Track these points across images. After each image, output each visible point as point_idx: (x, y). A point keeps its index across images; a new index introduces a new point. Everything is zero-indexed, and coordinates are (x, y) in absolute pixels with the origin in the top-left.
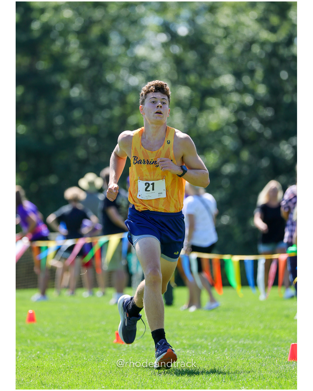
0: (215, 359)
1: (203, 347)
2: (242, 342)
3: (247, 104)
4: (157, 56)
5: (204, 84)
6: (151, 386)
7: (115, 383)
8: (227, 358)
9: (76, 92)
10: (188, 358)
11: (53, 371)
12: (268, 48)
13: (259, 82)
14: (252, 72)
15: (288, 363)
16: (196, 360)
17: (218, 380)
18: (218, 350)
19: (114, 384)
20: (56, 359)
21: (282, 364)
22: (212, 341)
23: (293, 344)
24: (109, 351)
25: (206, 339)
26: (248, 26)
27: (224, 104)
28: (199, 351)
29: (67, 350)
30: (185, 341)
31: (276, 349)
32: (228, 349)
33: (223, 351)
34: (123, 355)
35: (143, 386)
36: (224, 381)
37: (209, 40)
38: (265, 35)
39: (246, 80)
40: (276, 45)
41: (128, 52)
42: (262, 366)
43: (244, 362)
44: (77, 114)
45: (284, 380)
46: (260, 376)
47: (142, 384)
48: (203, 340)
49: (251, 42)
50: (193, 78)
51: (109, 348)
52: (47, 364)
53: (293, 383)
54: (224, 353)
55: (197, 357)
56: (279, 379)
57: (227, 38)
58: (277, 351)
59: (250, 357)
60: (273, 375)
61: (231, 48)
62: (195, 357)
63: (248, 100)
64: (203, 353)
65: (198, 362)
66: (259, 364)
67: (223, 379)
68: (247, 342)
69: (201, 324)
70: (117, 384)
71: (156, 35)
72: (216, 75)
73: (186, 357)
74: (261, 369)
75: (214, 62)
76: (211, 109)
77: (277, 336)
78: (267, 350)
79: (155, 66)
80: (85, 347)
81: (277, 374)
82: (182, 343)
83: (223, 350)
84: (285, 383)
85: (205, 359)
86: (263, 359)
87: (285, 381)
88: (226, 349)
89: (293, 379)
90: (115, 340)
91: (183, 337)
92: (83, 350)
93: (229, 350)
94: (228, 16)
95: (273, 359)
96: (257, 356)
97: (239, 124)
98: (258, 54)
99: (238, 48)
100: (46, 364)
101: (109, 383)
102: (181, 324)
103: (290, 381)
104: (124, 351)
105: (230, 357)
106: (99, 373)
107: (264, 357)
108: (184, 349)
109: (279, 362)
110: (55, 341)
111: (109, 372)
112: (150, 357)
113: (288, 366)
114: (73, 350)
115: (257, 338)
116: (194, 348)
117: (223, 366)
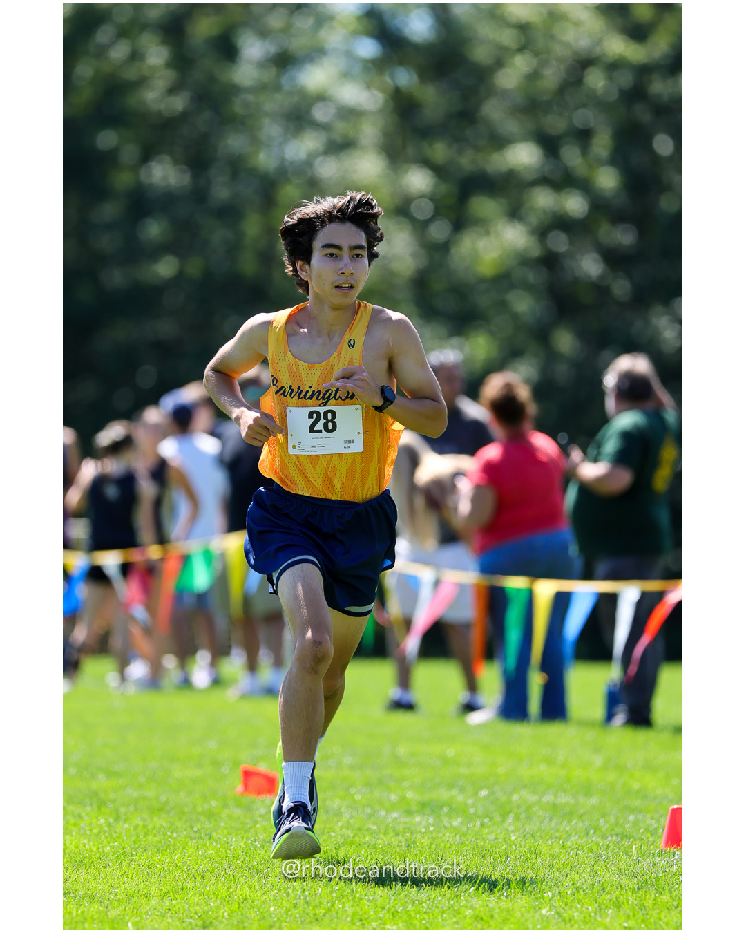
0: (483, 839)
1: (454, 810)
2: (549, 798)
3: (571, 214)
5: (467, 161)
6: (328, 903)
8: (513, 838)
10: (419, 836)
11: (87, 860)
12: (626, 80)
13: (601, 163)
14: (584, 136)
15: (662, 854)
16: (439, 841)
18: (491, 819)
19: (236, 897)
20: (95, 831)
21: (648, 857)
22: (476, 793)
23: (673, 807)
24: (225, 813)
25: (462, 790)
26: (577, 24)
27: (515, 213)
28: (446, 821)
29: (123, 810)
30: (410, 795)
31: (631, 818)
32: (515, 815)
33: (504, 821)
34: (258, 826)
35: (307, 902)
36: (505, 894)
37: (481, 54)
38: (618, 46)
39: (572, 156)
40: (644, 71)
42: (597, 859)
43: (556, 849)
44: (154, 229)
45: (653, 896)
46: (593, 884)
47: (305, 899)
48: (454, 792)
49: (584, 63)
50: (440, 150)
51: (225, 806)
52: (74, 843)
53: (675, 904)
54: (506, 824)
55: (440, 835)
56: (641, 893)
57: (525, 51)
58: (636, 824)
59: (569, 836)
60: (625, 882)
61: (534, 76)
62: (434, 835)
63: (575, 204)
64: (455, 823)
65: (442, 845)
66: (591, 855)
67: (503, 890)
68: (563, 799)
69: (451, 752)
72: (500, 142)
73: (412, 833)
74: (596, 868)
75: (493, 111)
76: (482, 224)
77: (636, 786)
78: (612, 820)
79: (350, 114)
80: (167, 802)
81: (635, 881)
82: (403, 798)
83: (504, 816)
84: (654, 904)
85: (461, 839)
86: (601, 842)
87: (655, 899)
88: (511, 816)
89: (674, 893)
90: (239, 786)
91: (406, 784)
92: (161, 810)
93: (517, 818)
95: (626, 842)
96: (587, 834)
97: (550, 261)
98: (600, 92)
99: (551, 78)
100: (71, 844)
102: (402, 750)
103: (666, 897)
104: (261, 816)
105: (522, 835)
106: (201, 867)
107: (604, 837)
108: (409, 813)
109: (640, 852)
110: (94, 785)
111: (225, 867)
112: (326, 831)
113: (661, 862)
114: (136, 809)
115: (587, 789)
116: (433, 812)
117: (504, 859)
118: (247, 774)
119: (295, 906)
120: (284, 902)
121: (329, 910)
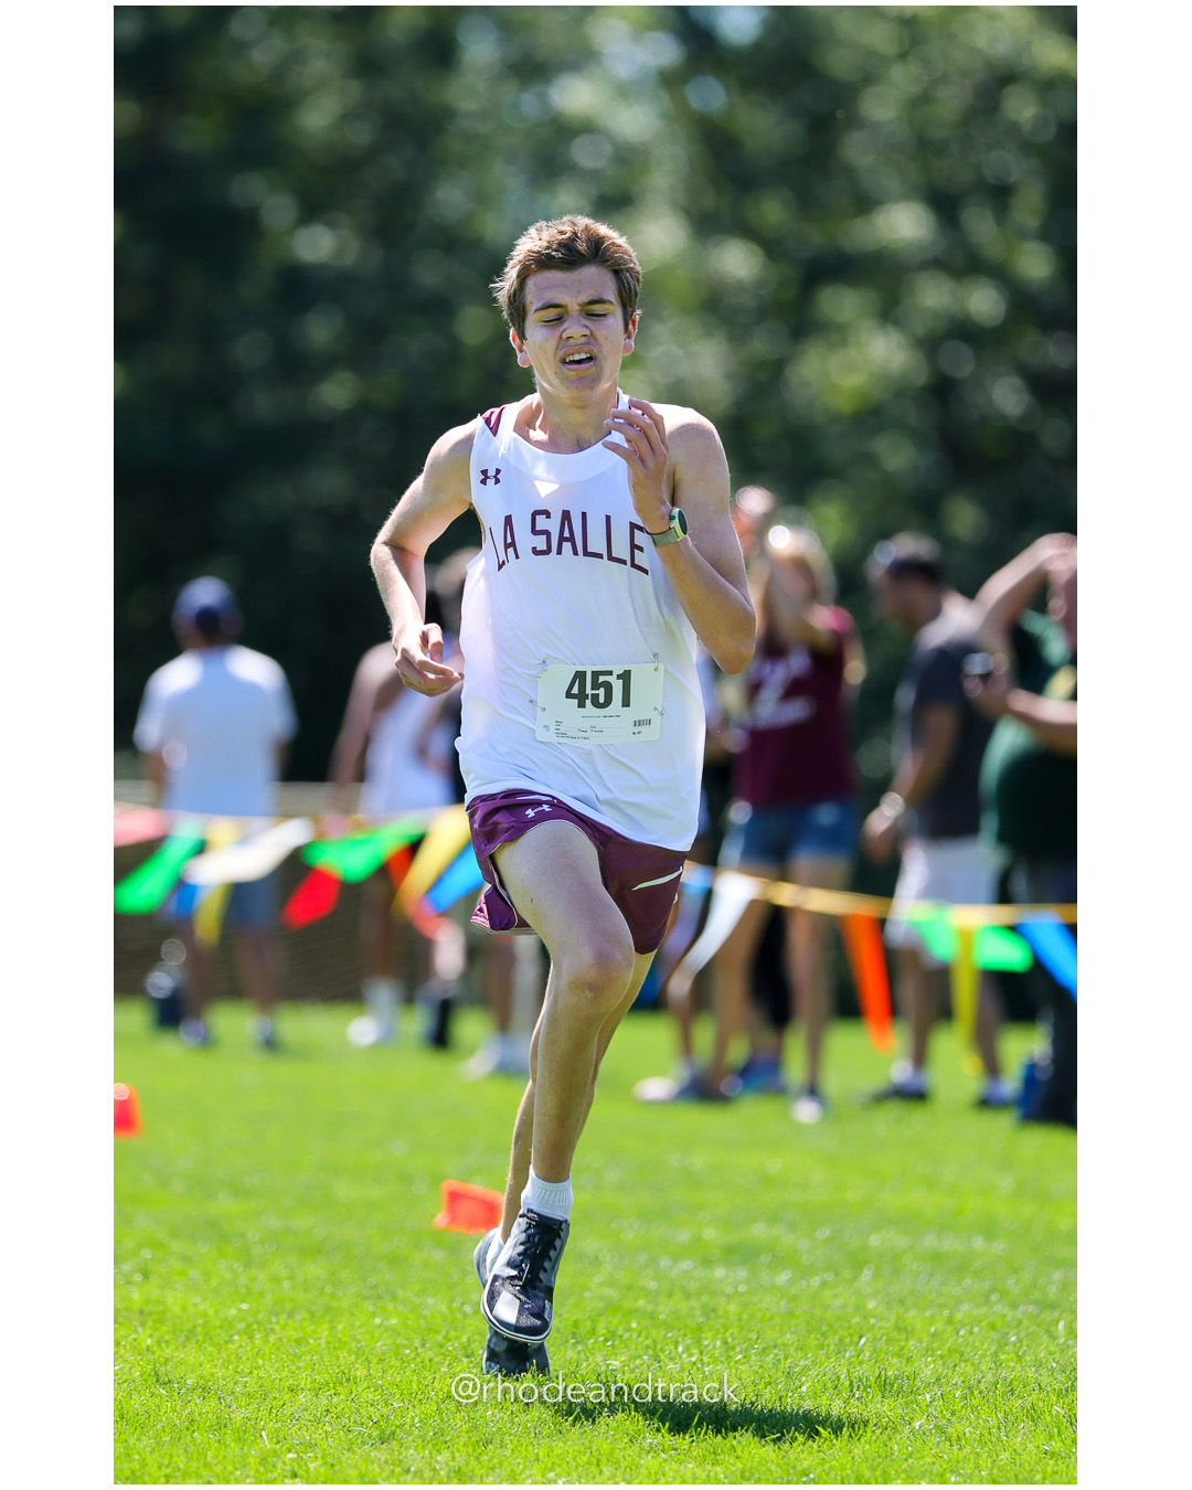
0: (823, 1306)
1: (778, 1260)
2: (930, 1242)
3: (976, 318)
4: (635, 122)
5: (815, 238)
9: (318, 245)
16: (753, 1309)
17: (836, 1392)
18: (837, 1274)
22: (812, 1233)
25: (792, 1227)
26: (991, 17)
27: (889, 312)
28: (764, 1277)
32: (875, 1267)
33: (855, 1278)
37: (840, 63)
38: (1056, 54)
39: (981, 226)
42: (1003, 1343)
44: (320, 330)
48: (779, 1229)
49: (1003, 78)
50: (773, 211)
51: (417, 1246)
54: (859, 1284)
55: (756, 1299)
57: (910, 58)
58: (1066, 1283)
59: (960, 1303)
61: (922, 100)
62: (746, 1299)
63: (984, 303)
64: (779, 1280)
65: (759, 1315)
67: (855, 1389)
68: (950, 1245)
69: (774, 1166)
72: (865, 204)
74: (1002, 1357)
75: (857, 150)
76: (837, 334)
78: (1027, 1278)
79: (629, 158)
83: (858, 1268)
88: (869, 1270)
90: (442, 1216)
93: (877, 1275)
96: (988, 1301)
97: (942, 390)
98: (1026, 127)
99: (951, 102)
106: (379, 1344)
107: (1014, 1306)
115: (989, 1229)
118: (455, 1198)
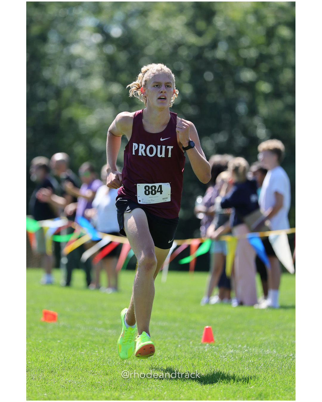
4: (91, 55)
6: (74, 362)
7: (41, 358)
12: (195, 52)
13: (185, 82)
14: (178, 73)
15: (201, 345)
21: (197, 346)
23: (207, 327)
24: (36, 328)
26: (176, 30)
30: (107, 322)
31: (191, 331)
35: (66, 362)
38: (192, 39)
40: (201, 49)
41: (65, 50)
42: (177, 347)
43: (161, 343)
45: (197, 361)
46: (175, 356)
49: (178, 45)
53: (206, 364)
56: (193, 359)
58: (192, 333)
60: (187, 355)
61: (160, 50)
62: (116, 337)
66: (175, 345)
70: (42, 359)
71: (91, 35)
73: (107, 336)
74: (177, 350)
77: (193, 319)
79: (89, 64)
81: (191, 355)
84: (198, 364)
86: (179, 340)
89: (206, 360)
91: (105, 317)
94: (158, 19)
95: (188, 340)
98: (185, 57)
101: (35, 359)
103: (202, 361)
109: (194, 344)
111: (35, 348)
113: (201, 348)
115: (175, 320)
116: (115, 328)
118: (46, 314)
119: (61, 364)
120: (57, 362)
121: (74, 365)
